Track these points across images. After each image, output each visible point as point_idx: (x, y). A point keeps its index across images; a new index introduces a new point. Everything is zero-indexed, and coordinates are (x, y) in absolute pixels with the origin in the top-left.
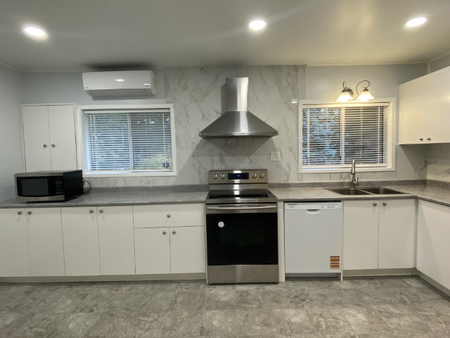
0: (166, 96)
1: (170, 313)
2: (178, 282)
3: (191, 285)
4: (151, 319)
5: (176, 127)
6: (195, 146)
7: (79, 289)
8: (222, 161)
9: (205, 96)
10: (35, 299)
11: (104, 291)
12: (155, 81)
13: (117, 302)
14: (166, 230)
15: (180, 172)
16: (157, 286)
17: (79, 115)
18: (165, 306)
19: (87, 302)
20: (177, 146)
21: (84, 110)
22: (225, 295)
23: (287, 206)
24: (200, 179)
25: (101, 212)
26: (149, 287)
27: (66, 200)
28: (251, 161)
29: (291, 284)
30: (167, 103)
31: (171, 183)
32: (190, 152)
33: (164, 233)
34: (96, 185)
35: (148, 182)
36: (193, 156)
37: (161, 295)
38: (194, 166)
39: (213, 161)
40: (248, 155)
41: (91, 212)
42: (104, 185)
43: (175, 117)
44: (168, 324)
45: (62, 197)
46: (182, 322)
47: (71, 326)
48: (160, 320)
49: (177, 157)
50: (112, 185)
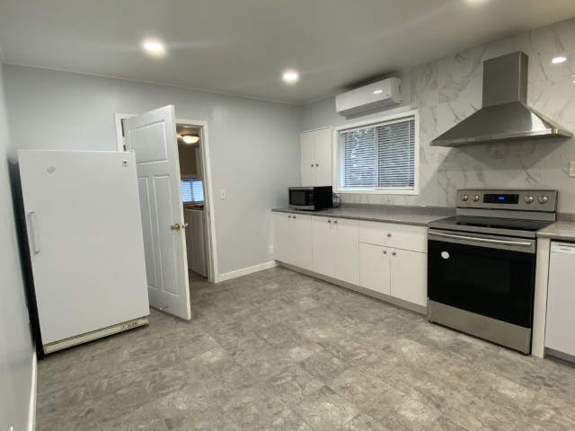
0: (412, 100)
1: (371, 325)
2: (399, 308)
3: (410, 315)
4: (353, 322)
5: (420, 137)
6: (443, 158)
7: (320, 285)
8: (480, 177)
9: (460, 90)
10: (292, 281)
11: (334, 291)
12: (400, 87)
13: (337, 302)
14: (387, 250)
15: (423, 191)
16: (377, 304)
17: (335, 134)
18: (371, 318)
19: (319, 294)
20: (421, 159)
21: (339, 131)
22: (438, 336)
23: (556, 247)
24: (447, 200)
25: (336, 222)
26: (370, 301)
27: (316, 210)
28: (530, 177)
29: (550, 364)
30: (412, 109)
31: (411, 203)
32: (435, 165)
33: (385, 252)
34: (346, 200)
35: (388, 201)
36: (439, 171)
37: (375, 310)
38: (439, 183)
39: (465, 177)
40: (524, 168)
41: (329, 222)
42: (351, 201)
43: (421, 125)
44: (363, 331)
45: (312, 207)
46: (376, 335)
47: (302, 303)
48: (359, 325)
49: (420, 172)
50: (357, 202)
